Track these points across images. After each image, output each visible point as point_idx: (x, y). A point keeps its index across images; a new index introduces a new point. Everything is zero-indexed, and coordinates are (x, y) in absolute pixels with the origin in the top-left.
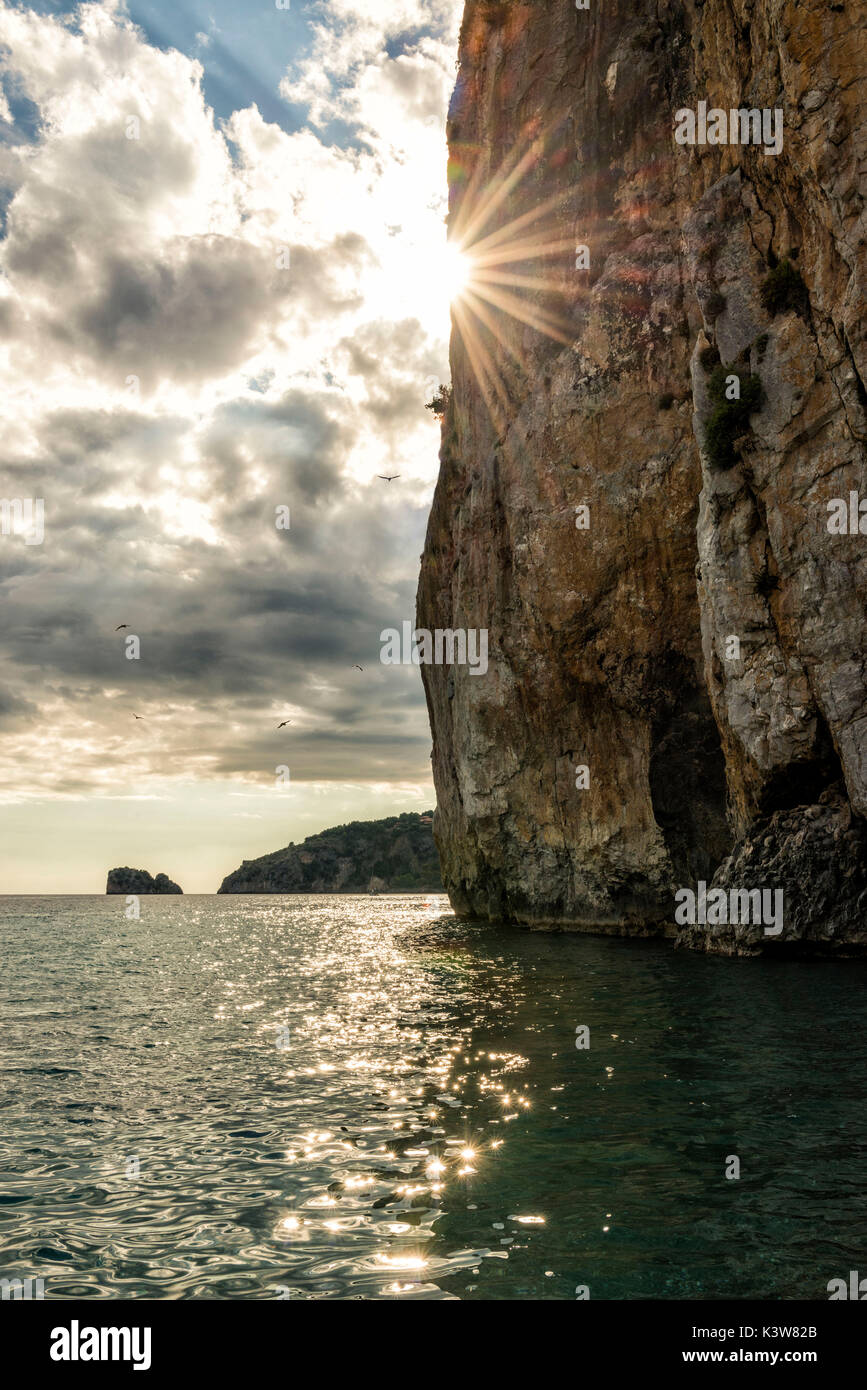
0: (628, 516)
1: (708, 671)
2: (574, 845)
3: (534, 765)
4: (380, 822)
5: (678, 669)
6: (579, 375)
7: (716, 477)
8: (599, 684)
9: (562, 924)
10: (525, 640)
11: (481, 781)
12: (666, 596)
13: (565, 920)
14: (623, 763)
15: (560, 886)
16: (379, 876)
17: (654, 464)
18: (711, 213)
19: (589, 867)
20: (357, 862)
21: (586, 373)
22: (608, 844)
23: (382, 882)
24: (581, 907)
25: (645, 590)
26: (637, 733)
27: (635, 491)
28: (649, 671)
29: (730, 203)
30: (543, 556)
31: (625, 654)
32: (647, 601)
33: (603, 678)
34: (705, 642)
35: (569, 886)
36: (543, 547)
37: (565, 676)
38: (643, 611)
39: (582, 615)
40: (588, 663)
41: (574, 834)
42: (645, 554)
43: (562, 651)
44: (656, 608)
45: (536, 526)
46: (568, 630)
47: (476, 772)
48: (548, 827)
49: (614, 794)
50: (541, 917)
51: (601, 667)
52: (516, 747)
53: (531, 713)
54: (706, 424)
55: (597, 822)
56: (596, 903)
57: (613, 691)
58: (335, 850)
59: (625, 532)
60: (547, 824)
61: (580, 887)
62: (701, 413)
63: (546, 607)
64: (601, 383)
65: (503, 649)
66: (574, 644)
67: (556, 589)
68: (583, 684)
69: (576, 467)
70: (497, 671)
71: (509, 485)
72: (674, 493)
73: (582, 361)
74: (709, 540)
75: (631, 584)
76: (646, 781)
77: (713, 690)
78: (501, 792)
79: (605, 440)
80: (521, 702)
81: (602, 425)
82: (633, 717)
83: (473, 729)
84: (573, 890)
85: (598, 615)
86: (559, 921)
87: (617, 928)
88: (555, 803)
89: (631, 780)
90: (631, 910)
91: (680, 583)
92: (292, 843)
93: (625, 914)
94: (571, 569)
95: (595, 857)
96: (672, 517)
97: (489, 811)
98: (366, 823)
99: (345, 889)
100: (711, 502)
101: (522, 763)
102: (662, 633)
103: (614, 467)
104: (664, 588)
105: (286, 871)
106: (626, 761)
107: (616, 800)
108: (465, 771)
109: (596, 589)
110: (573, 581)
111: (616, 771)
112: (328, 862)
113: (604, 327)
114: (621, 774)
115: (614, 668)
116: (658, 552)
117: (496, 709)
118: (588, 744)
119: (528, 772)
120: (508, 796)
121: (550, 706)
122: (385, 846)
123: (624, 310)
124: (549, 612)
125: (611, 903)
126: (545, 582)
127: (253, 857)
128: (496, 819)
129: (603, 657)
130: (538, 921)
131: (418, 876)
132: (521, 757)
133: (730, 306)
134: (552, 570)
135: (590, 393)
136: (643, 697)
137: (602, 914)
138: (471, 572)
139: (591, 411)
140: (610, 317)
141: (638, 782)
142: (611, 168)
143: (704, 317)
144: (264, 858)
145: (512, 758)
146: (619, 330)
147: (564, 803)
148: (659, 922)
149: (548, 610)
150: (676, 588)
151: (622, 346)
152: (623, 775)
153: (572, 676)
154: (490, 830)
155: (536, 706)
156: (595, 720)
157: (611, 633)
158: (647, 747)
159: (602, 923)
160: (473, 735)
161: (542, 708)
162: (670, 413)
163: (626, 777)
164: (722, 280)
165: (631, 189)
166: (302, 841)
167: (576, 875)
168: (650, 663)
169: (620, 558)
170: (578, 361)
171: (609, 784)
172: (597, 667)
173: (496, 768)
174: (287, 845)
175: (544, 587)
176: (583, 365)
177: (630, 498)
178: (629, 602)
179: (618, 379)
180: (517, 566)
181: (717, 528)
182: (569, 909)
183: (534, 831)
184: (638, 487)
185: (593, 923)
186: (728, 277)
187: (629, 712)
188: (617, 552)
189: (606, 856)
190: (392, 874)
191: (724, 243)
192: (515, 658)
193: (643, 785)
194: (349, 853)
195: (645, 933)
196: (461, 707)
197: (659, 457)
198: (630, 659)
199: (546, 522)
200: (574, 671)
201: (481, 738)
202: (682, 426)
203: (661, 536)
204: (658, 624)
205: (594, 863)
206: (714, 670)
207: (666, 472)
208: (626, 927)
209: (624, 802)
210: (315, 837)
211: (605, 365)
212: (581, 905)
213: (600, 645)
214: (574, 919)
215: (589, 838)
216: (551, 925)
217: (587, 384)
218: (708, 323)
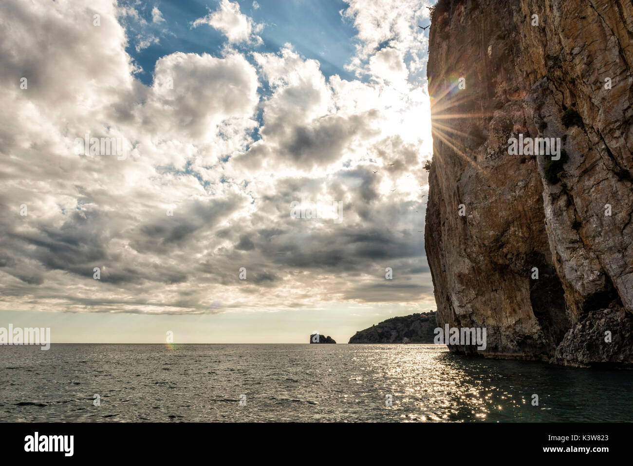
0: (512, 203)
1: (554, 258)
2: (501, 325)
3: (482, 295)
4: (406, 317)
5: (538, 258)
6: (487, 154)
7: (550, 187)
8: (506, 264)
9: (499, 355)
10: (474, 249)
11: (461, 301)
12: (530, 231)
13: (499, 354)
14: (518, 294)
15: (496, 340)
16: (407, 337)
17: (521, 183)
18: (537, 93)
19: (507, 333)
20: (398, 332)
21: (490, 153)
22: (515, 325)
23: (408, 339)
24: (505, 348)
25: (521, 229)
26: (523, 282)
27: (514, 194)
28: (526, 259)
29: (545, 89)
30: (479, 219)
31: (515, 253)
32: (523, 233)
33: (507, 262)
34: (551, 248)
35: (500, 340)
36: (478, 216)
37: (491, 262)
38: (521, 237)
39: (497, 239)
40: (501, 257)
41: (500, 321)
42: (520, 217)
43: (490, 253)
44: (527, 236)
45: (475, 208)
46: (492, 245)
47: (459, 298)
48: (489, 318)
49: (516, 305)
50: (489, 352)
51: (506, 258)
52: (474, 288)
53: (479, 276)
54: (544, 168)
55: (510, 316)
56: (511, 347)
57: (512, 267)
58: (390, 327)
59: (511, 209)
60: (489, 317)
61: (504, 341)
62: (541, 165)
63: (482, 237)
64: (496, 156)
65: (466, 253)
66: (494, 250)
67: (486, 231)
68: (499, 264)
69: (489, 187)
70: (464, 261)
71: (463, 194)
72: (530, 193)
73: (488, 149)
74: (550, 210)
75: (516, 227)
76: (529, 300)
77: (557, 266)
78: (469, 305)
79: (500, 176)
80: (475, 272)
81: (498, 171)
82: (521, 276)
83: (456, 282)
84: (501, 342)
85: (503, 239)
86: (496, 354)
87: (522, 357)
88: (491, 309)
89: (522, 300)
90: (526, 350)
91: (536, 226)
92: (374, 325)
93: (524, 351)
94: (491, 223)
95: (510, 329)
96: (530, 202)
97: (465, 313)
98: (400, 317)
99: (394, 342)
100: (549, 196)
101: (477, 295)
102: (530, 245)
103: (504, 186)
104: (529, 228)
105: (372, 335)
106: (520, 293)
107: (517, 308)
108: (454, 298)
109: (501, 230)
110: (492, 227)
111: (516, 297)
112: (387, 332)
113: (496, 136)
114: (518, 298)
115: (512, 258)
116: (525, 215)
117: (465, 275)
118: (503, 287)
119: (479, 298)
120: (472, 307)
121: (486, 273)
122: (408, 326)
123: (503, 130)
124: (484, 239)
125: (518, 347)
126: (481, 228)
127: (360, 330)
128: (468, 315)
129: (506, 255)
130: (488, 354)
131: (421, 337)
132: (476, 292)
133: (549, 126)
134: (483, 224)
135: (492, 160)
136: (524, 269)
137: (515, 351)
138: (451, 226)
139: (493, 166)
140: (497, 133)
141: (525, 301)
142: (493, 81)
143: (538, 130)
144: (364, 330)
145: (473, 293)
146: (502, 137)
147: (495, 309)
148: (539, 354)
149: (483, 238)
150: (535, 228)
151: (504, 142)
152: (519, 298)
153: (494, 262)
154: (466, 319)
155: (481, 273)
156: (505, 278)
157: (509, 246)
158: (528, 287)
159: (515, 354)
160: (457, 285)
161: (483, 274)
162: (525, 165)
163: (520, 299)
164: (545, 117)
165: (501, 88)
166: (377, 324)
167: (502, 336)
168: (526, 256)
169: (510, 218)
170: (486, 149)
171: (513, 302)
172: (505, 258)
173: (467, 296)
174: (372, 326)
175: (481, 231)
176: (489, 150)
177: (512, 196)
178: (515, 234)
179: (503, 154)
180: (469, 223)
181: (553, 205)
182: (500, 349)
183: (484, 320)
184: (515, 192)
185: (511, 355)
186: (547, 115)
187: (519, 275)
188: (508, 216)
189: (515, 329)
190: (412, 336)
191: (544, 103)
192: (471, 256)
193: (528, 302)
194: (395, 328)
195: (534, 359)
196: (450, 275)
197: (522, 181)
198: (518, 255)
199: (479, 207)
200: (495, 260)
201: (460, 285)
202: (531, 169)
203: (526, 209)
204: (528, 241)
205: (509, 332)
206: (557, 258)
207: (526, 185)
208: (525, 356)
209: (520, 309)
210: (382, 322)
211: (497, 150)
212: (506, 348)
213: (505, 250)
214: (502, 353)
215: (506, 322)
216: (494, 356)
217: (491, 157)
218: (540, 132)
